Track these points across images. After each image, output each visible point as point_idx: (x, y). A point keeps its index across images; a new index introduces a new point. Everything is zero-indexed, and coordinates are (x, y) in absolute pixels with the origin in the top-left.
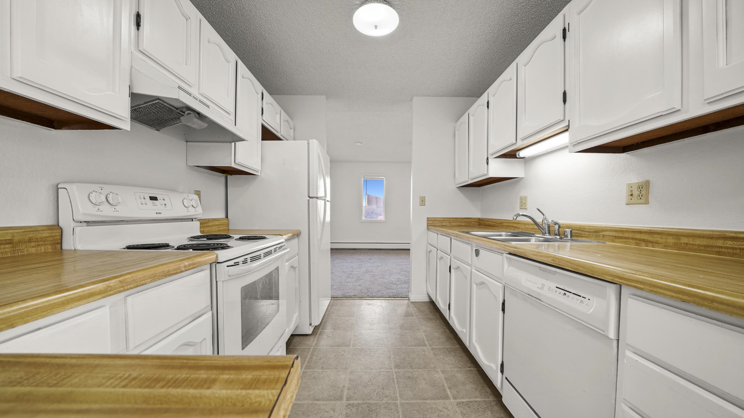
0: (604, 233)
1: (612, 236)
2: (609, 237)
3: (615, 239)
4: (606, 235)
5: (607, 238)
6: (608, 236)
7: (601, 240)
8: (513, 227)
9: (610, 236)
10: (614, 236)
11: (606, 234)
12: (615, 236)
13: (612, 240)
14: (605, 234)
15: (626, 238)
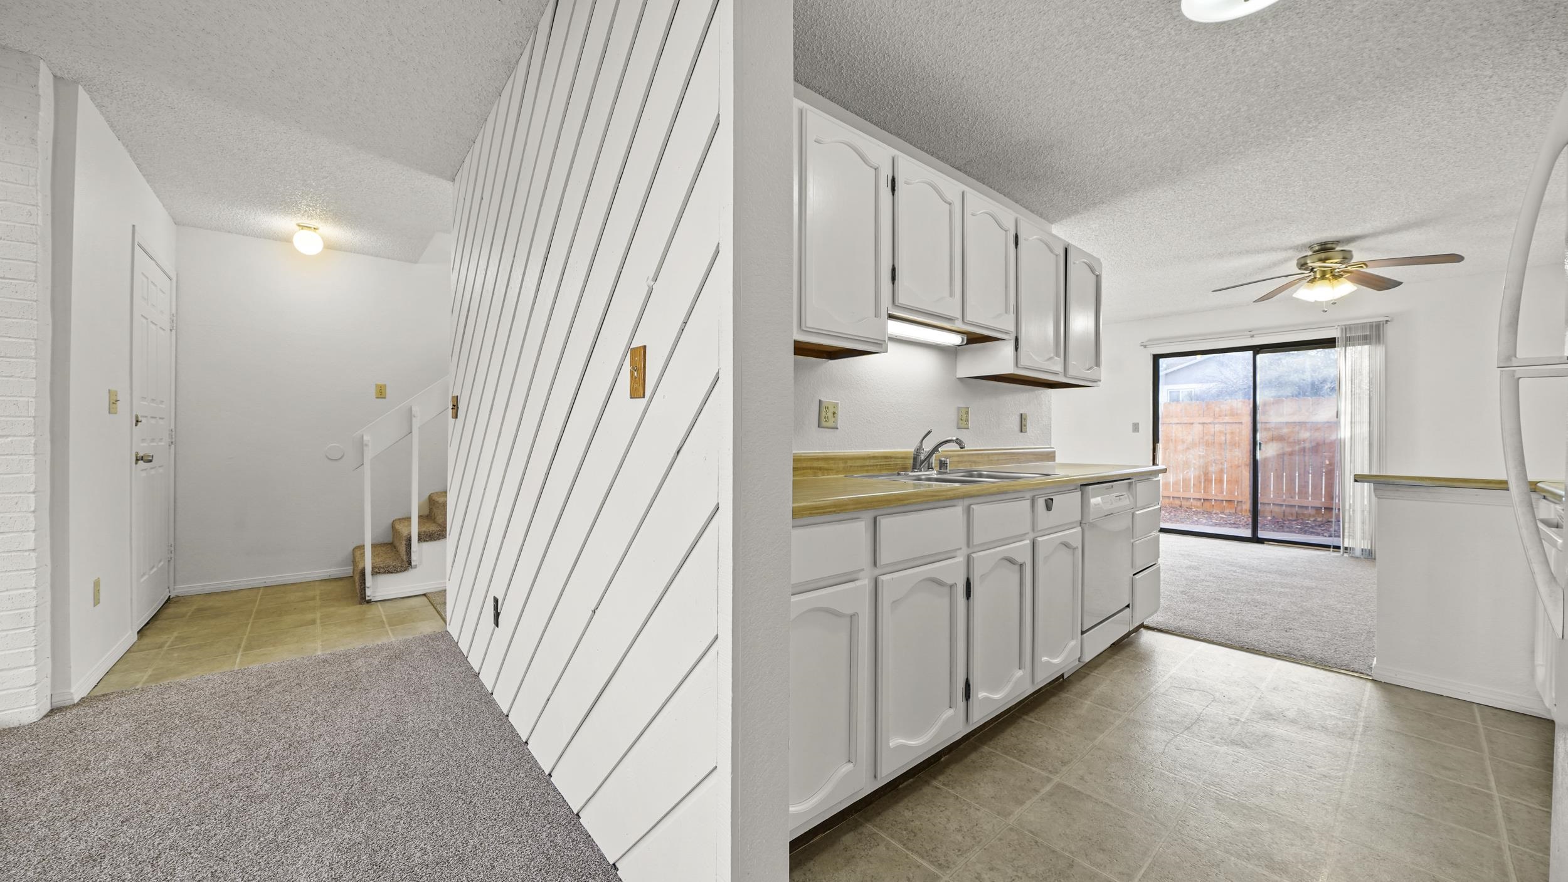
8: (811, 468)
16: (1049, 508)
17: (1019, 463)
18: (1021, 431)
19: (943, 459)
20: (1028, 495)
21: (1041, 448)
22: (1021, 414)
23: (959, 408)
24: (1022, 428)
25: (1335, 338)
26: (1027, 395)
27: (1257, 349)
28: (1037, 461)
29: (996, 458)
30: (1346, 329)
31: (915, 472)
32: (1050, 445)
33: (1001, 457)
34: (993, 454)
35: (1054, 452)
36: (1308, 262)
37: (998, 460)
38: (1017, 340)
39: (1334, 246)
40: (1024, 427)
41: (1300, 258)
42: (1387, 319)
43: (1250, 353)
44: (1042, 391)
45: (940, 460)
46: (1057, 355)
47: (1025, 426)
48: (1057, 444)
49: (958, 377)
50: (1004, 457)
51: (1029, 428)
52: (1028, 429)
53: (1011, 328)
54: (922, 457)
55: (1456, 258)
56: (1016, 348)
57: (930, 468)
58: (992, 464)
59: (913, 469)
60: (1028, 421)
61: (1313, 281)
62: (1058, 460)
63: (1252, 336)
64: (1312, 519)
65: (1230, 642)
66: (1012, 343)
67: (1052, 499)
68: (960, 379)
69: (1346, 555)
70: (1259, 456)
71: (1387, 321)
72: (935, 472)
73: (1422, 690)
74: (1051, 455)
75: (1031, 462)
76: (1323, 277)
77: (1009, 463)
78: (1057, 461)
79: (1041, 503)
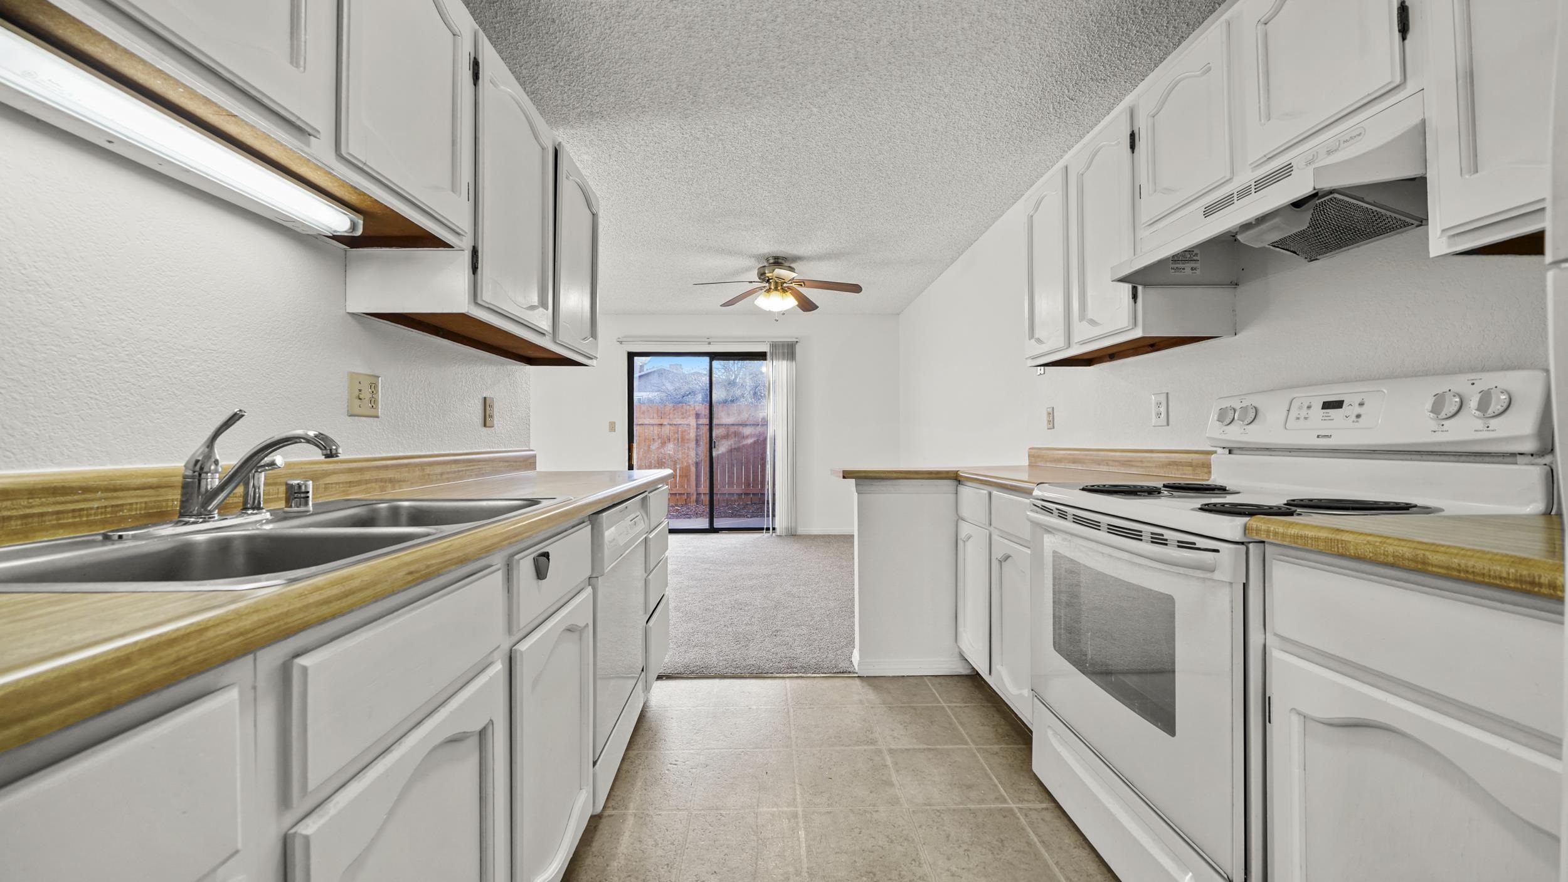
0: (328, 480)
1: (343, 483)
2: (338, 487)
3: (348, 489)
4: (332, 484)
5: (334, 489)
6: (336, 483)
7: (321, 497)
9: (339, 483)
10: (346, 483)
11: (333, 482)
12: (350, 482)
13: (343, 491)
14: (330, 482)
15: (367, 482)
16: (541, 573)
17: (483, 475)
18: (485, 425)
19: (295, 482)
20: (498, 560)
21: (517, 451)
22: (485, 398)
23: (352, 376)
24: (486, 420)
25: (766, 353)
26: (495, 369)
27: (714, 356)
28: (510, 471)
29: (438, 470)
30: (774, 345)
31: (186, 523)
32: (529, 447)
33: (447, 468)
34: (431, 464)
35: (534, 456)
36: (766, 272)
37: (442, 474)
38: (475, 252)
39: (783, 262)
40: (488, 419)
41: (761, 267)
42: (797, 340)
43: (707, 359)
44: (517, 367)
45: (287, 484)
46: (545, 306)
47: (491, 416)
48: (537, 446)
49: (348, 311)
50: (454, 468)
51: (497, 420)
52: (495, 422)
53: (464, 223)
54: (213, 481)
55: (856, 289)
56: (475, 268)
57: (251, 504)
58: (432, 482)
59: (181, 515)
60: (495, 410)
61: (769, 291)
62: (540, 467)
63: (709, 343)
64: (737, 504)
65: (739, 671)
66: (467, 256)
67: (546, 555)
68: (353, 314)
69: (774, 535)
70: (714, 454)
71: (797, 342)
72: (268, 516)
73: (891, 675)
74: (531, 461)
75: (501, 472)
76: (776, 289)
77: (461, 478)
78: (538, 469)
79: (525, 566)
